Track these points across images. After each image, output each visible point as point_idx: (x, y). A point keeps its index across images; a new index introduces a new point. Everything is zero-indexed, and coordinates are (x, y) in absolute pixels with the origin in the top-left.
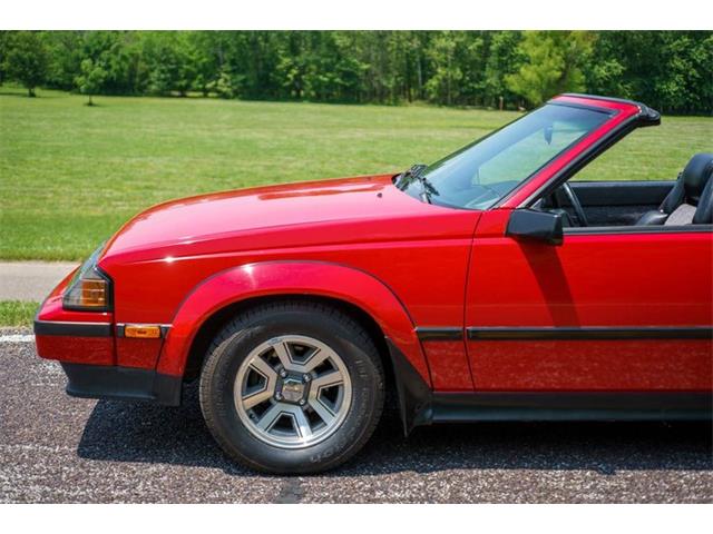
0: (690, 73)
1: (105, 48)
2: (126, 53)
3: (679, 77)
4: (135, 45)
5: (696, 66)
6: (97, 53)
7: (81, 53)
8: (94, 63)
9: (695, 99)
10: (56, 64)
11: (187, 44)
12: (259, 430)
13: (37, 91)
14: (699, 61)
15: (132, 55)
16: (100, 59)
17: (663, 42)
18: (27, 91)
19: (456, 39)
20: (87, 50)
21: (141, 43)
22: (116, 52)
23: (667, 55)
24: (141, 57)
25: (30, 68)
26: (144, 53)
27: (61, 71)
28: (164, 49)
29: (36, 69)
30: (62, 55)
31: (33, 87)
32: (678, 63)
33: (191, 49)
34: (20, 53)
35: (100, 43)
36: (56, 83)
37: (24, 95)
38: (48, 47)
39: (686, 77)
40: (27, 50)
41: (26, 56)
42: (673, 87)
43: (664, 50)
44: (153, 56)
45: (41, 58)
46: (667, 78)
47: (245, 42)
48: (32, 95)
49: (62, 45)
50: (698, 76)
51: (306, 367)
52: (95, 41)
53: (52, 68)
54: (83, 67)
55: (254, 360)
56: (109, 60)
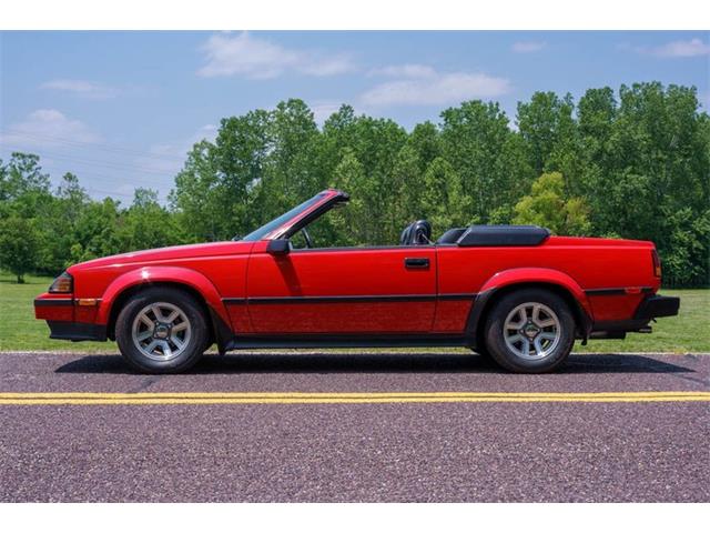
0: (695, 245)
1: (95, 233)
2: (117, 238)
3: (682, 251)
4: (126, 229)
5: (700, 238)
6: (88, 238)
7: (72, 238)
8: (84, 247)
9: (700, 272)
10: (46, 250)
11: (180, 228)
12: (146, 352)
13: (26, 277)
14: (702, 233)
15: (123, 239)
16: (91, 244)
17: (664, 215)
18: (15, 278)
19: (453, 216)
20: (78, 235)
21: (133, 227)
22: (107, 236)
23: (668, 227)
24: (132, 241)
25: (20, 254)
26: (136, 237)
27: (51, 256)
28: (156, 233)
29: (25, 254)
30: (52, 240)
31: (23, 273)
32: (680, 234)
33: (184, 232)
34: (10, 239)
35: (90, 228)
36: (46, 269)
37: (13, 282)
38: (38, 233)
39: (690, 248)
40: (16, 236)
41: (15, 242)
42: (677, 261)
43: (665, 223)
44: (144, 240)
45: (32, 244)
46: (671, 251)
47: (237, 224)
48: (21, 282)
49: (52, 230)
50: (702, 248)
51: (169, 320)
52: (86, 227)
53: (42, 254)
54: (72, 252)
55: (142, 315)
56: (100, 245)
